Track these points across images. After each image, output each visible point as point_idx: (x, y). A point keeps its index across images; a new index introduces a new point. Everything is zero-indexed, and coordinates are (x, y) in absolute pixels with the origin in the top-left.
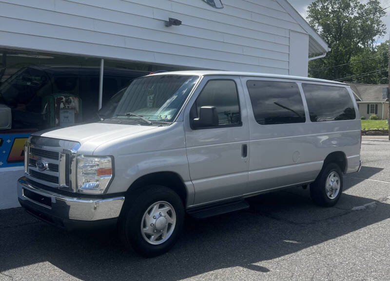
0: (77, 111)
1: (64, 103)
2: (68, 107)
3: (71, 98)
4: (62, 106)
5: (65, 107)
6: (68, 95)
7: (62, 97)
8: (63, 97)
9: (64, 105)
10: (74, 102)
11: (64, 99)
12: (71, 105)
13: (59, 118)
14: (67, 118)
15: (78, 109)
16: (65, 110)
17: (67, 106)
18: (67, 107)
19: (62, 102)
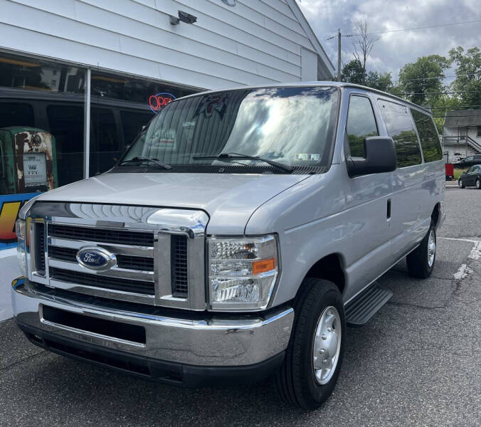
0: (49, 157)
1: (29, 144)
2: (37, 150)
3: (39, 134)
4: (26, 147)
5: (32, 150)
6: (35, 130)
7: (25, 132)
8: (28, 134)
9: (30, 147)
10: (44, 142)
11: (29, 137)
12: (40, 147)
13: (22, 169)
14: (35, 168)
15: (51, 154)
16: (32, 156)
17: (34, 148)
18: (34, 151)
19: (27, 141)
